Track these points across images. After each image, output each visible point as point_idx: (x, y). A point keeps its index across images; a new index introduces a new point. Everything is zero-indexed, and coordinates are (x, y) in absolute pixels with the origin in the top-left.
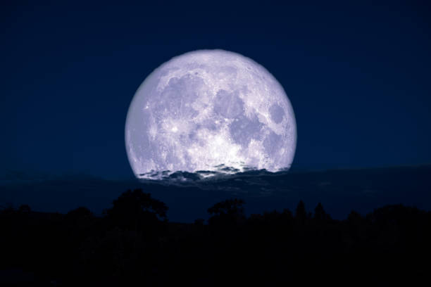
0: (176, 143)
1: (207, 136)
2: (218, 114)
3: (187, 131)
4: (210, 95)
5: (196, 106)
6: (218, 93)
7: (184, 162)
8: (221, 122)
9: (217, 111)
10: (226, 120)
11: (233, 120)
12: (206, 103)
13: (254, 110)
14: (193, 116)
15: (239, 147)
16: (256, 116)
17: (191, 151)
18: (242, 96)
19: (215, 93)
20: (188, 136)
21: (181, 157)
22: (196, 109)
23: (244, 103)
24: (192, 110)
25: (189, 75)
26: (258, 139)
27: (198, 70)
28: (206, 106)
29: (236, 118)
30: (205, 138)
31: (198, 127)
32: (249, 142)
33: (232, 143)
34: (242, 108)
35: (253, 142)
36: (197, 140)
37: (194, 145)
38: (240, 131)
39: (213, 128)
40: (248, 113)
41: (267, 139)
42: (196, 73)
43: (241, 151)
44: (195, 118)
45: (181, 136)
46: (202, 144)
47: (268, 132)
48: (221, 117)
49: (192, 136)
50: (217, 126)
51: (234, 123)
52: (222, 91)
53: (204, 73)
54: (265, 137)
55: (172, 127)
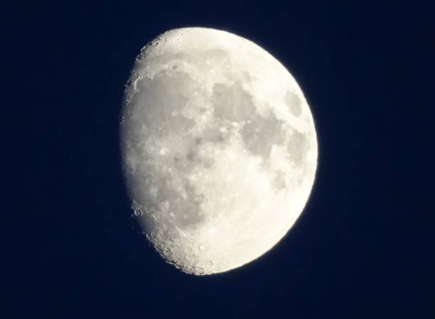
0: (170, 170)
1: (213, 153)
2: (221, 118)
3: (182, 151)
4: (204, 93)
5: (189, 113)
6: (214, 88)
7: (185, 196)
8: (228, 129)
9: (220, 113)
10: (235, 124)
11: (244, 123)
12: (202, 105)
13: (267, 104)
14: (187, 128)
15: (259, 160)
16: (271, 112)
17: (193, 178)
18: (246, 87)
19: (210, 90)
20: (185, 158)
21: (180, 189)
22: (190, 118)
23: (251, 97)
24: (183, 120)
25: (164, 71)
26: (280, 143)
27: (174, 62)
28: (203, 110)
29: (247, 119)
30: (211, 156)
31: (198, 141)
32: (270, 149)
33: (249, 156)
34: (251, 104)
35: (275, 149)
36: (200, 161)
37: (196, 169)
38: (256, 136)
39: (220, 139)
40: (260, 110)
41: (290, 141)
42: (175, 67)
43: (262, 165)
44: (190, 131)
45: (176, 160)
46: (208, 164)
47: (290, 132)
48: (226, 121)
49: (191, 156)
50: (224, 136)
51: (246, 127)
52: (217, 86)
53: (185, 64)
54: (288, 139)
55: (160, 148)
